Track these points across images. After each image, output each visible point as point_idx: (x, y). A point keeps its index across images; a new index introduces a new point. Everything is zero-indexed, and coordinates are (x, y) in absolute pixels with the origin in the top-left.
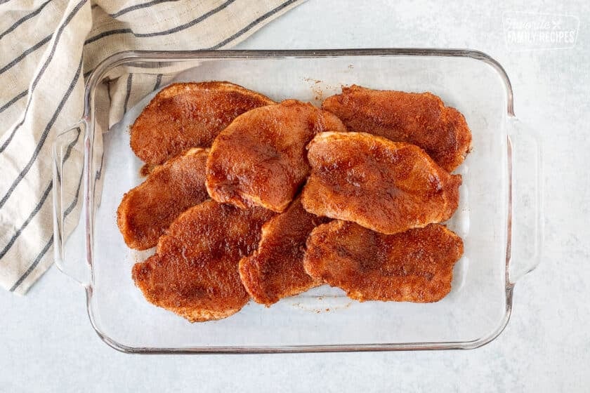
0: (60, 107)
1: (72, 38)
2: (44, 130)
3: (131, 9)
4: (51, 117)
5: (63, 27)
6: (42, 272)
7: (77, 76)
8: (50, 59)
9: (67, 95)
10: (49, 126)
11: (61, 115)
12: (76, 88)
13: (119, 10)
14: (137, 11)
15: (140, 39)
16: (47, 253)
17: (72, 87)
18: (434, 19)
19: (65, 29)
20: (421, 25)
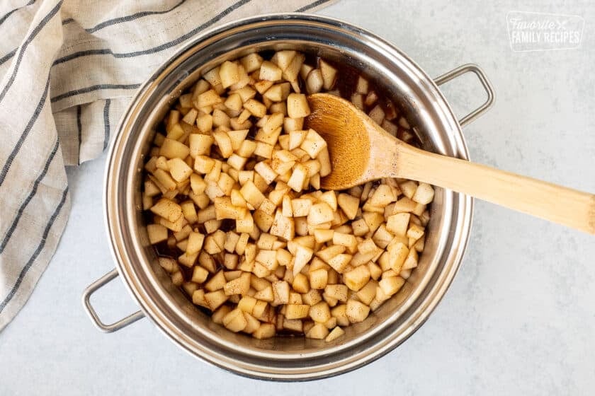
0: (23, 137)
1: (37, 57)
2: (5, 163)
3: (110, 22)
4: (12, 148)
5: (27, 43)
6: (5, 324)
7: (43, 100)
8: (12, 80)
9: (31, 123)
10: (11, 158)
11: (24, 146)
12: (41, 115)
13: (97, 24)
14: (117, 26)
15: (119, 60)
16: (11, 302)
17: (37, 113)
18: (459, 36)
19: (29, 45)
20: (443, 44)
